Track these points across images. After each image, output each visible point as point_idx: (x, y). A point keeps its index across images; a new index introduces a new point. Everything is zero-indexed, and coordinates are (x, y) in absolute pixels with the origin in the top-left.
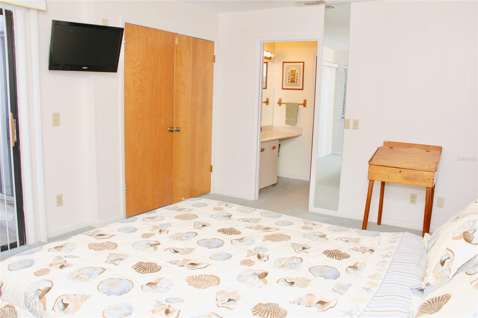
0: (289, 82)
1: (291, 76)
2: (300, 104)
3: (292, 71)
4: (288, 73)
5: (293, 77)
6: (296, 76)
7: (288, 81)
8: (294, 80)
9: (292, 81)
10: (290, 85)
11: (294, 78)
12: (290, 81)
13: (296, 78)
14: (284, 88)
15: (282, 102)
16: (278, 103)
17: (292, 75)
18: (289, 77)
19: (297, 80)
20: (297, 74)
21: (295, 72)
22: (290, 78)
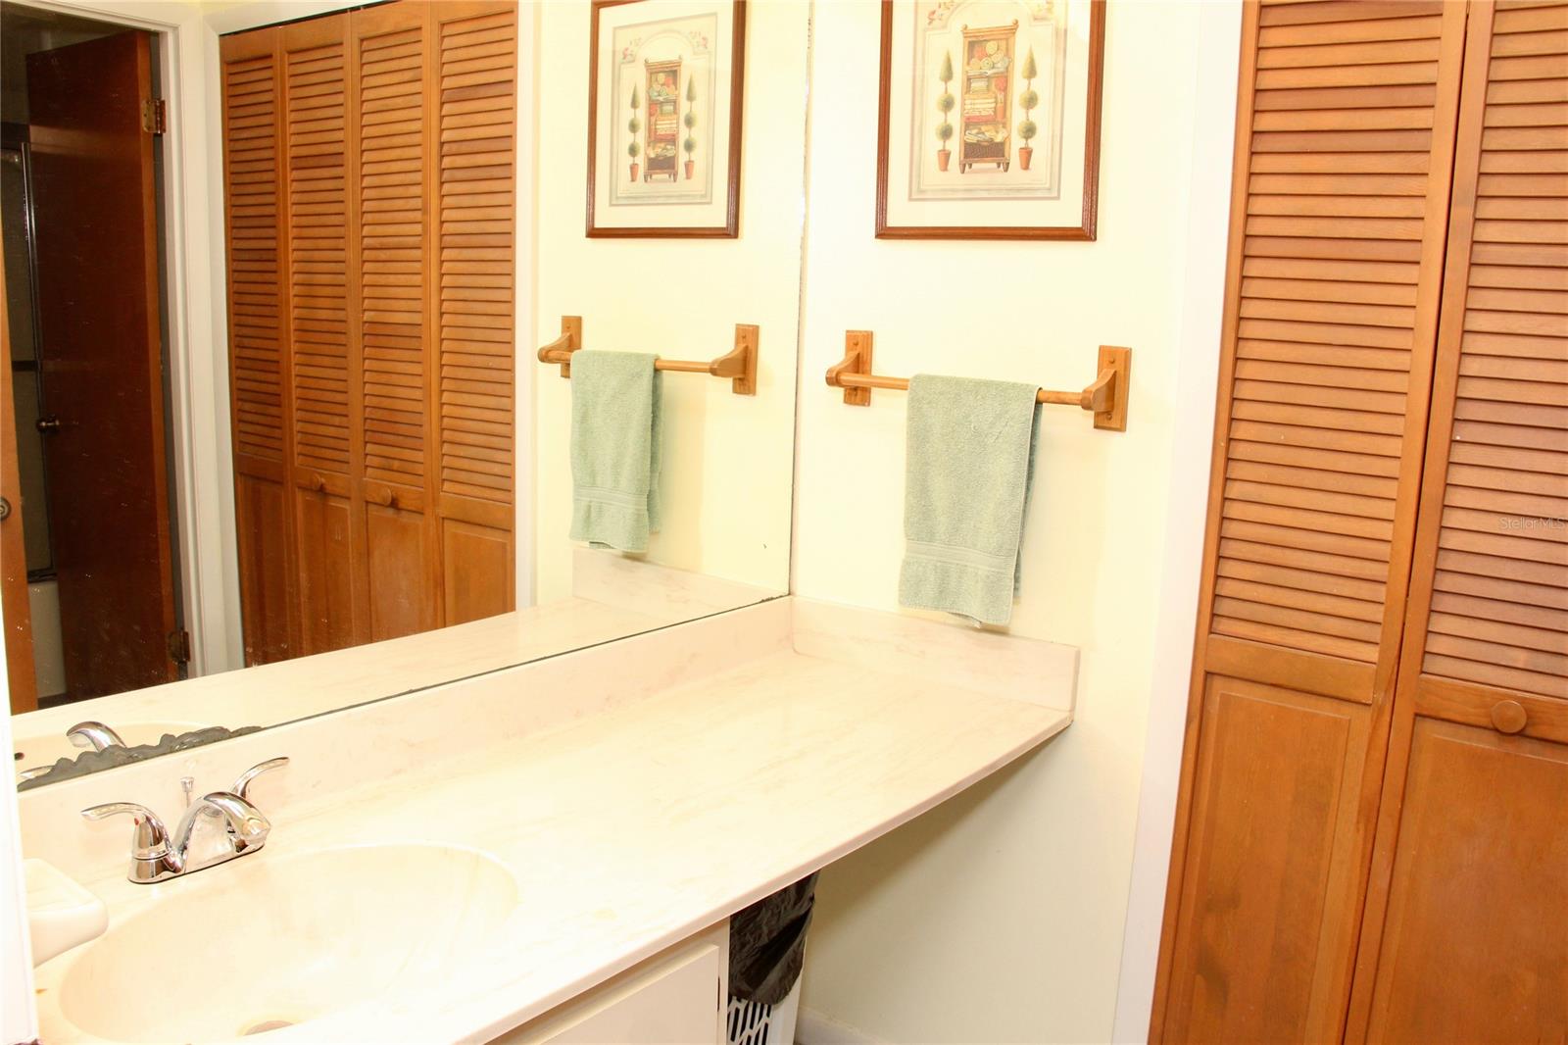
0: (945, 156)
1: (968, 88)
2: (1060, 400)
3: (975, 44)
4: (936, 69)
5: (984, 106)
6: (1019, 87)
7: (933, 144)
8: (999, 139)
9: (974, 152)
10: (946, 195)
11: (1000, 117)
12: (955, 146)
13: (1018, 116)
14: (893, 221)
15: (883, 364)
16: (833, 380)
17: (977, 85)
18: (948, 105)
19: (1029, 131)
20: (1032, 72)
21: (1008, 53)
22: (955, 119)
